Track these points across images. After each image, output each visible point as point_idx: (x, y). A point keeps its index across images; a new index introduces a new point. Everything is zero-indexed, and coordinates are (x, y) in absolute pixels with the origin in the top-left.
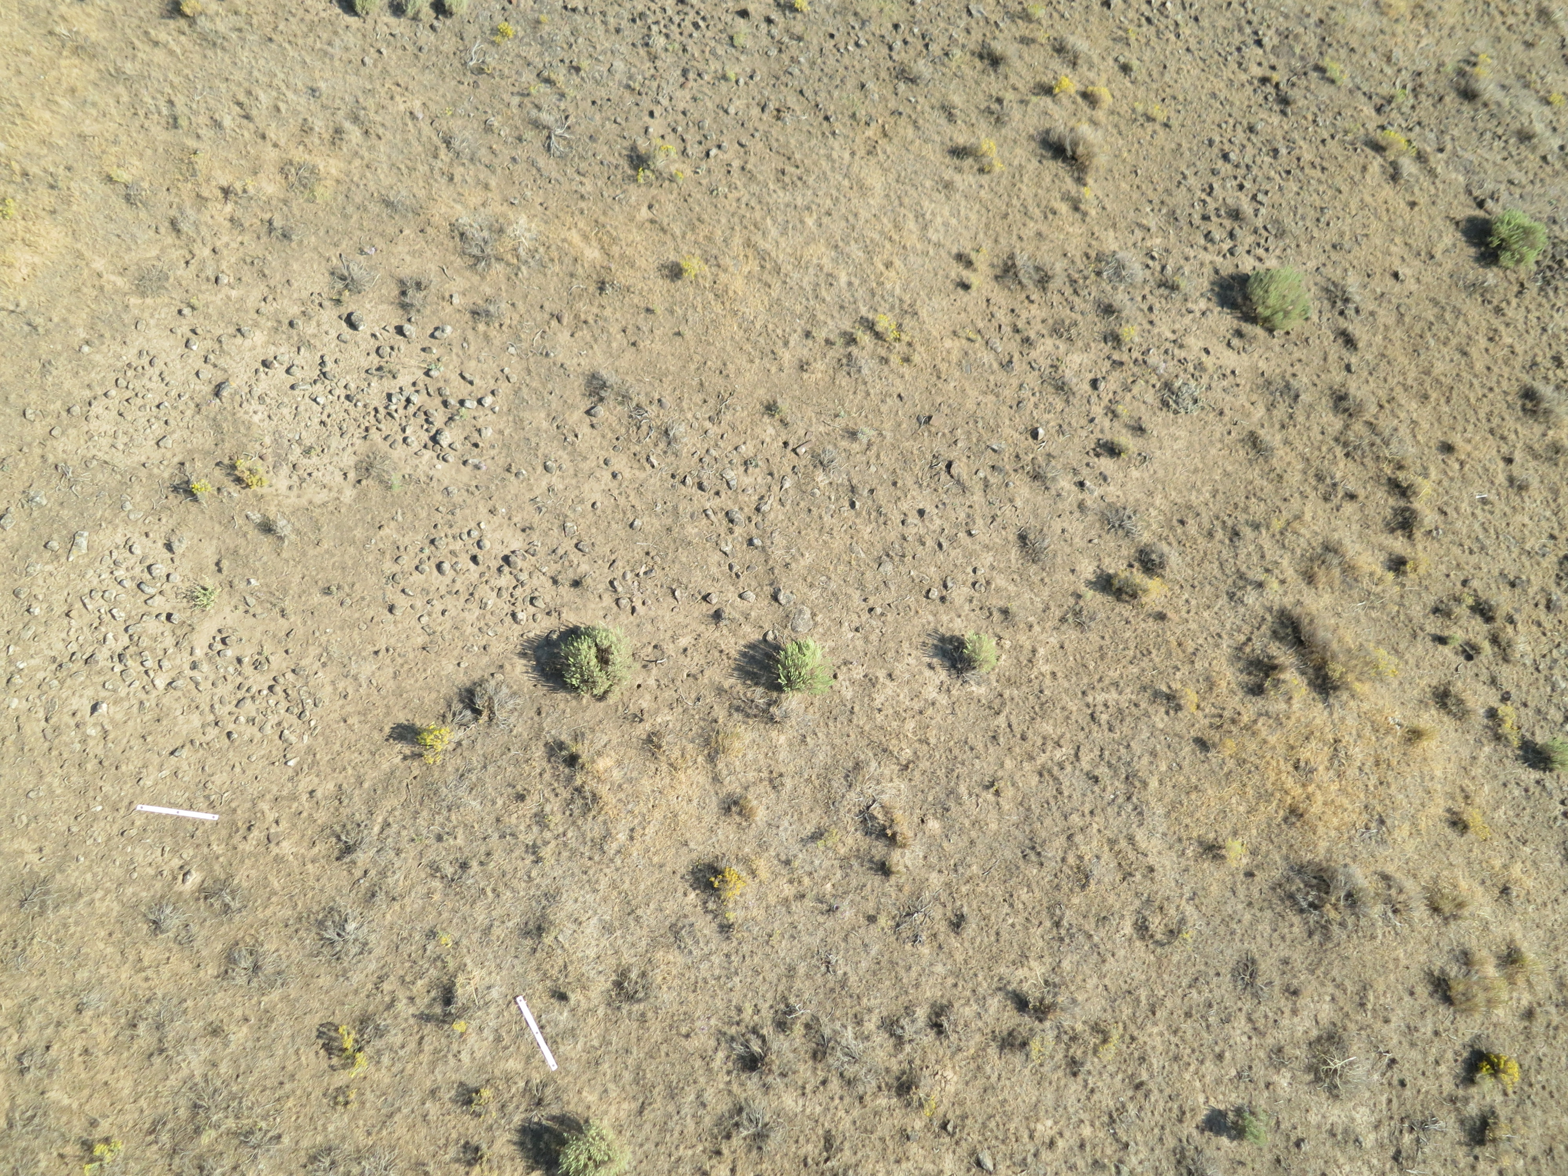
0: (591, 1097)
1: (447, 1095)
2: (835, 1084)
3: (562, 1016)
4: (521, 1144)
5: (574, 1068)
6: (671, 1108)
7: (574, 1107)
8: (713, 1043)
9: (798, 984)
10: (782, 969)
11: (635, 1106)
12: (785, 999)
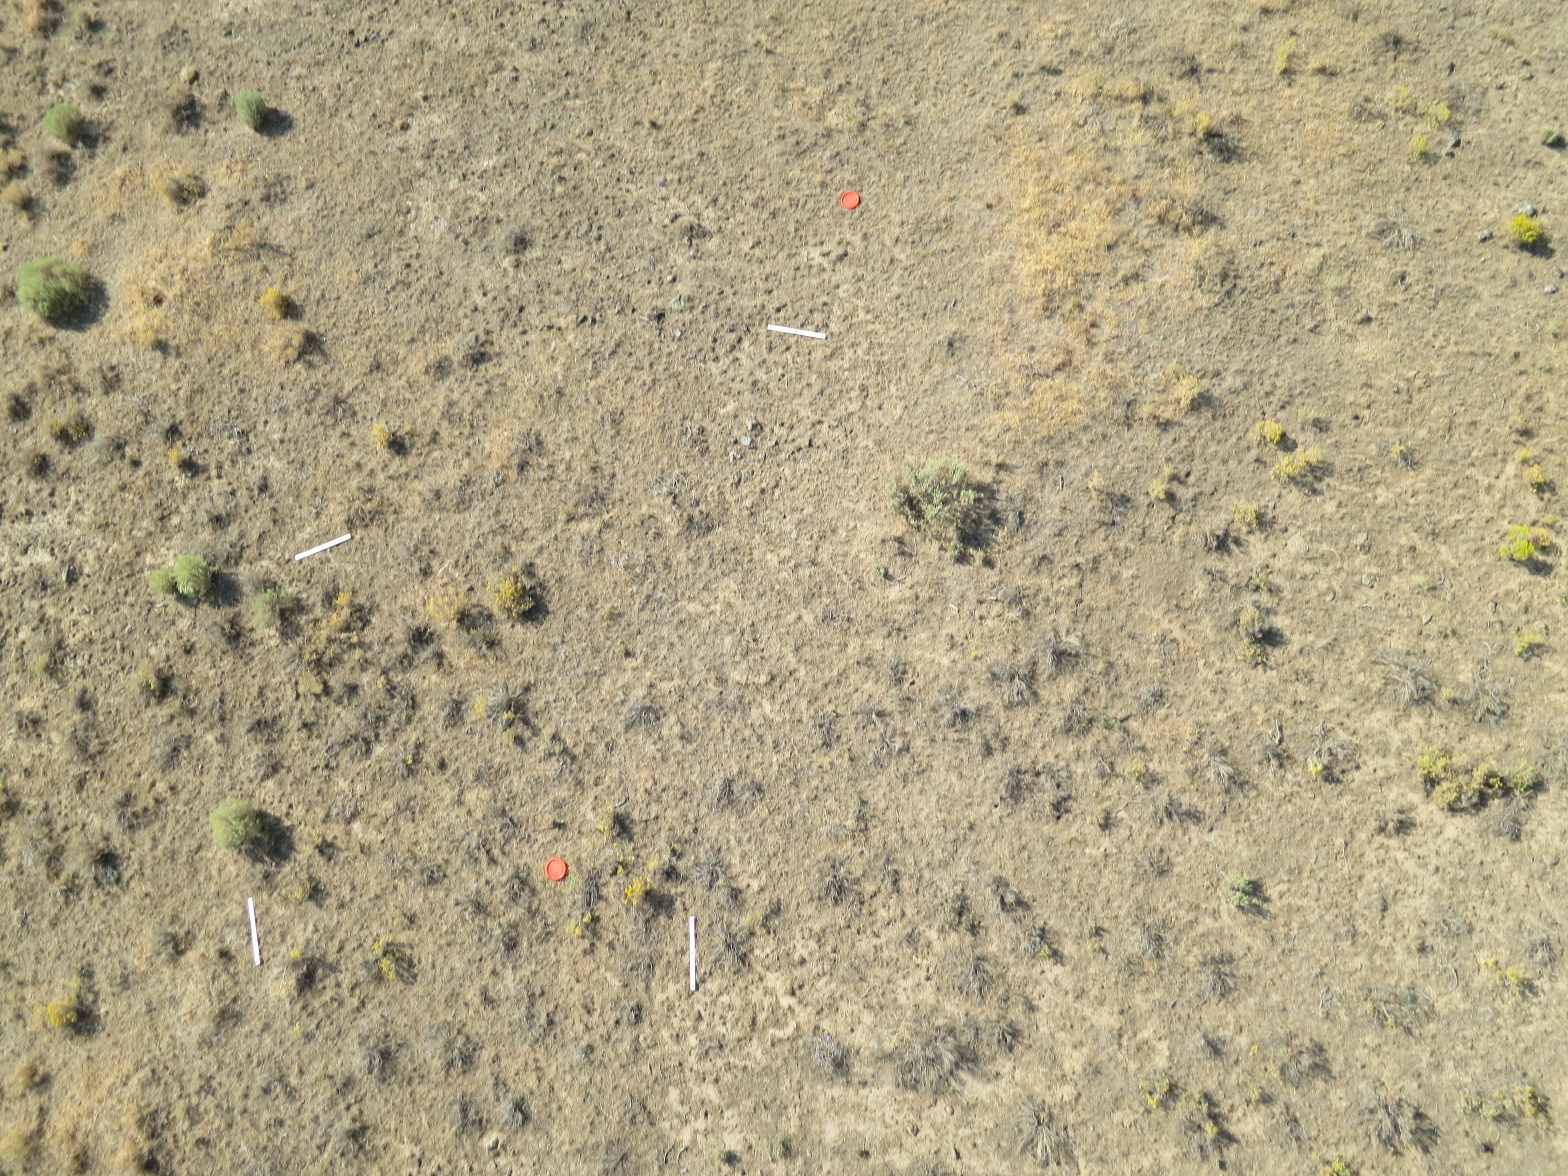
0: (232, 869)
1: (332, 901)
2: (59, 826)
3: (232, 939)
4: (291, 848)
5: (237, 896)
6: (177, 843)
7: (245, 864)
8: (132, 884)
9: (54, 911)
10: (61, 927)
11: (202, 853)
12: (67, 902)
